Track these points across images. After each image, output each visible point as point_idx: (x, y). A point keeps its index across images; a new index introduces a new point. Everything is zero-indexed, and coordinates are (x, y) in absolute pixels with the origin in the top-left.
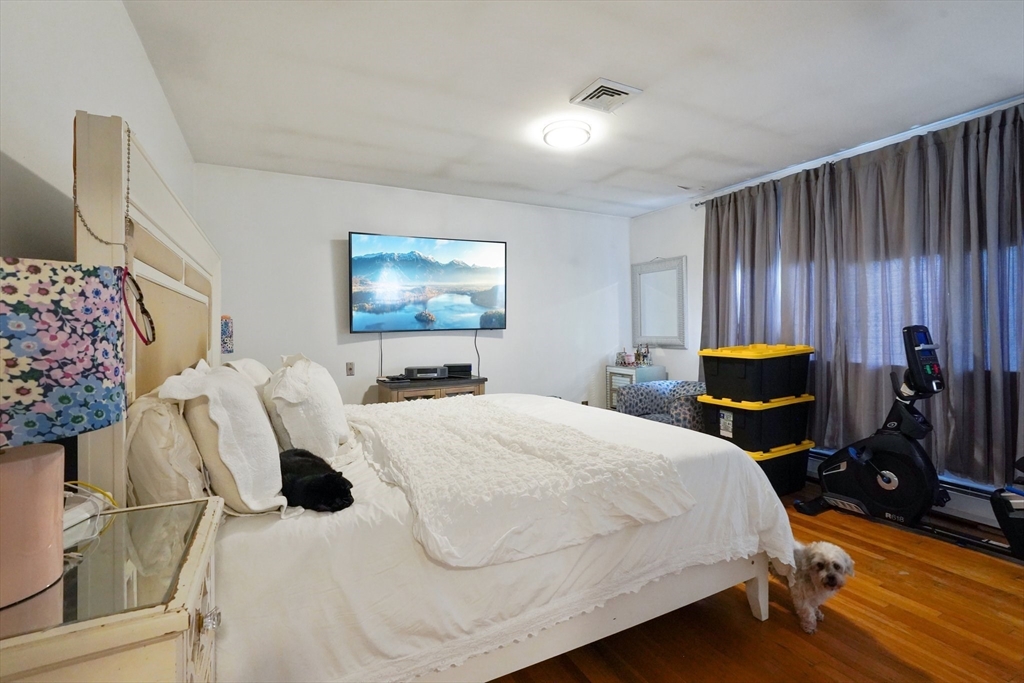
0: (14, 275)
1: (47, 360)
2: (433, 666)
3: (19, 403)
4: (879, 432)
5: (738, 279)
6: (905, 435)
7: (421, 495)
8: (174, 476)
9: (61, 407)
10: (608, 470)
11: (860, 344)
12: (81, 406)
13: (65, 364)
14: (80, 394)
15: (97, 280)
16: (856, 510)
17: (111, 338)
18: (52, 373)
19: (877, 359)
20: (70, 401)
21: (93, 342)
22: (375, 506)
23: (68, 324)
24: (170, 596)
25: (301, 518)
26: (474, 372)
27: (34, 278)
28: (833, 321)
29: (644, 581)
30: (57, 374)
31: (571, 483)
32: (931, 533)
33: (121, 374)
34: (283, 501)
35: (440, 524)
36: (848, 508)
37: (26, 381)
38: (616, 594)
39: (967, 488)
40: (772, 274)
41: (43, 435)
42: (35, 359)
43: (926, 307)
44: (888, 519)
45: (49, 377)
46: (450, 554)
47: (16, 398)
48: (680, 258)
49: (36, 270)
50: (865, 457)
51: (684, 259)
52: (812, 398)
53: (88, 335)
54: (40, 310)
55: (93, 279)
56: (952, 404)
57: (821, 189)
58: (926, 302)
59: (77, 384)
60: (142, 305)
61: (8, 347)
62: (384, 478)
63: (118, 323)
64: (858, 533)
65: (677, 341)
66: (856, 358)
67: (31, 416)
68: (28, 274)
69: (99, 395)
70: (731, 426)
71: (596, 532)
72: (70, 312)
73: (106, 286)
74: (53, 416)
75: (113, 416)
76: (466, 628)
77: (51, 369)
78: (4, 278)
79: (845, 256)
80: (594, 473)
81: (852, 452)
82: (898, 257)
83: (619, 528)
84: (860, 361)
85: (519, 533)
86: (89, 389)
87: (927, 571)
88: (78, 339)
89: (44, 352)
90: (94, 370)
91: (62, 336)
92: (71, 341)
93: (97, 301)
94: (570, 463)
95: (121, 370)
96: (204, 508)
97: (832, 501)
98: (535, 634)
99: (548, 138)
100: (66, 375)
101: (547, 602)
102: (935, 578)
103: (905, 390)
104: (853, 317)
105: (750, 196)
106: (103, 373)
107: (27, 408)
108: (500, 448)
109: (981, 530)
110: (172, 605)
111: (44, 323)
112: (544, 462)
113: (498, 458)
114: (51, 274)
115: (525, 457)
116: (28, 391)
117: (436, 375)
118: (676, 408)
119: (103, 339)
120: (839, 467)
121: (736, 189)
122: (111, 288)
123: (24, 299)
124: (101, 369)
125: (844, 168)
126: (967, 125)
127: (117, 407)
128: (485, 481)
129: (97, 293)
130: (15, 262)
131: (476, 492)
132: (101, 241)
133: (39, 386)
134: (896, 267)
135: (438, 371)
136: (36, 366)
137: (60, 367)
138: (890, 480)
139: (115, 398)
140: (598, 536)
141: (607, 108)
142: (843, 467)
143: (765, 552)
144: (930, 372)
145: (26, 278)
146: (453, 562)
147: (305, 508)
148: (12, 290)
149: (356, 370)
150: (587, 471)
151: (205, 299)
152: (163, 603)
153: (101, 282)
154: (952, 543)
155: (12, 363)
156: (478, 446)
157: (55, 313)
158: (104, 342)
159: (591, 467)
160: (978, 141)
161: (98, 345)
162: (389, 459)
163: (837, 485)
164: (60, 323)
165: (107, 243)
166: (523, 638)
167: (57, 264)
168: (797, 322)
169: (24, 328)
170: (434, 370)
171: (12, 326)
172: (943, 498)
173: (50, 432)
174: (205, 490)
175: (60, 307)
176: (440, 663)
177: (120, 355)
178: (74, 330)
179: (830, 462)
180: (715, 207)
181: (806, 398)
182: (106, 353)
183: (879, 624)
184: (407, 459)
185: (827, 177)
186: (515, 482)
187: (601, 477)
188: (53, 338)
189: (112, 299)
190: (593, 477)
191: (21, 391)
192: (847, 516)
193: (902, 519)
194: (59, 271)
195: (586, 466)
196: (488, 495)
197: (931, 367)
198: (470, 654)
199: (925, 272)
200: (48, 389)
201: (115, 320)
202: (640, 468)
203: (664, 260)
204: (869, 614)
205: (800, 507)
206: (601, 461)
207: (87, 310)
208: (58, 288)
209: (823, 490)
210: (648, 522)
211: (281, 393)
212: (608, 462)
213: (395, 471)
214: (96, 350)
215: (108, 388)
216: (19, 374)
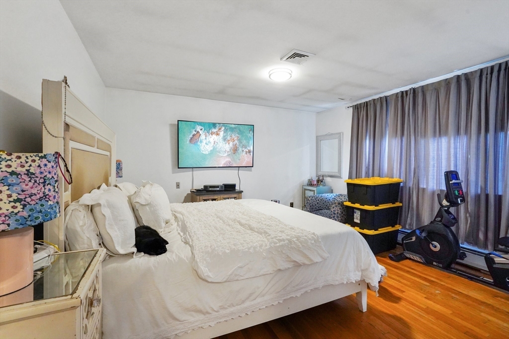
0: (10, 160)
1: (24, 194)
2: (200, 326)
3: (13, 212)
4: (432, 222)
5: (367, 144)
6: (444, 225)
7: (197, 249)
8: (85, 238)
9: (30, 213)
10: (287, 239)
11: (425, 179)
12: (39, 212)
13: (32, 196)
14: (38, 207)
15: (46, 160)
16: (419, 260)
17: (52, 183)
18: (26, 199)
19: (433, 186)
20: (34, 211)
21: (44, 186)
22: (176, 253)
23: (33, 179)
24: (74, 292)
25: (142, 258)
26: (237, 188)
27: (19, 161)
28: (413, 167)
29: (303, 291)
30: (28, 200)
31: (268, 244)
32: (455, 273)
33: (57, 198)
34: (135, 250)
35: (205, 262)
36: (416, 259)
37: (15, 203)
38: (289, 297)
39: (476, 251)
40: (384, 143)
41: (23, 225)
42: (19, 194)
43: (458, 161)
44: (434, 265)
45: (25, 201)
46: (208, 276)
47: (11, 210)
48: (340, 133)
49: (19, 158)
50: (424, 234)
51: (342, 134)
52: (401, 205)
53: (42, 183)
54: (21, 174)
55: (44, 159)
56: (469, 209)
57: (409, 101)
58: (458, 158)
59: (37, 203)
60: (67, 168)
61: (8, 190)
62: (183, 240)
63: (55, 177)
64: (419, 272)
65: (337, 174)
66: (423, 185)
67: (18, 217)
68: (16, 159)
69: (46, 208)
70: (359, 218)
71: (279, 268)
72: (34, 174)
73: (50, 162)
74: (27, 217)
75: (53, 216)
76: (215, 310)
77: (26, 198)
78: (6, 162)
79: (419, 134)
80: (280, 240)
81: (418, 232)
82: (445, 136)
83: (290, 267)
84: (425, 187)
85: (241, 267)
86: (42, 205)
87: (449, 291)
88: (37, 185)
89: (23, 191)
90: (44, 197)
91: (31, 184)
92: (34, 186)
93: (46, 168)
94: (269, 236)
95: (57, 196)
96: (96, 253)
97: (408, 256)
98: (249, 313)
99: (271, 77)
100: (32, 200)
101: (255, 299)
102: (453, 295)
103: (445, 203)
104: (422, 165)
105: (374, 103)
106: (49, 198)
107: (16, 214)
108: (239, 227)
109: (481, 272)
110: (75, 295)
111: (23, 179)
112: (258, 235)
113: (237, 232)
114: (26, 159)
115: (249, 232)
116: (16, 207)
117: (218, 189)
118: (333, 207)
119: (48, 184)
120: (412, 239)
121: (367, 100)
122: (52, 162)
123: (14, 170)
124: (47, 197)
125: (420, 91)
126: (481, 70)
127: (55, 212)
128: (228, 243)
129: (46, 165)
130: (11, 155)
131: (223, 248)
132: (53, 136)
133: (21, 205)
134: (444, 140)
135: (220, 187)
136: (20, 197)
137: (30, 197)
138: (436, 247)
139: (54, 208)
140: (280, 270)
141: (299, 63)
142: (414, 239)
143: (364, 280)
144: (457, 194)
145: (15, 161)
146: (210, 280)
147: (145, 253)
148: (9, 166)
149: (181, 186)
150: (276, 239)
151: (108, 153)
152: (71, 295)
153: (47, 160)
154: (465, 278)
155: (9, 196)
156: (229, 225)
157: (27, 175)
158: (49, 185)
159: (279, 238)
160: (487, 78)
161: (46, 187)
162: (187, 231)
163: (410, 248)
164: (29, 179)
165: (56, 137)
166: (243, 315)
167: (28, 155)
168: (395, 166)
169: (14, 182)
170: (218, 187)
171: (9, 181)
172: (463, 256)
173: (26, 224)
174: (100, 244)
175: (29, 172)
176: (203, 325)
177: (57, 190)
178: (36, 182)
179: (408, 236)
180: (357, 108)
181: (398, 204)
182: (50, 190)
183: (420, 316)
184: (195, 232)
185: (412, 95)
186: (241, 244)
187: (283, 242)
188: (27, 185)
189: (53, 167)
190: (279, 242)
191: (13, 207)
192: (415, 263)
193: (441, 265)
194: (29, 157)
195: (276, 237)
196: (228, 249)
197: (458, 192)
198: (217, 321)
199: (458, 144)
200: (24, 206)
201: (54, 176)
202: (303, 238)
203: (332, 134)
204: (416, 311)
205: (392, 258)
206: (284, 235)
207: (41, 173)
208: (28, 164)
209: (404, 250)
210: (304, 264)
211: (138, 200)
212: (288, 235)
213: (188, 237)
214: (45, 189)
215: (50, 205)
216: (13, 200)
